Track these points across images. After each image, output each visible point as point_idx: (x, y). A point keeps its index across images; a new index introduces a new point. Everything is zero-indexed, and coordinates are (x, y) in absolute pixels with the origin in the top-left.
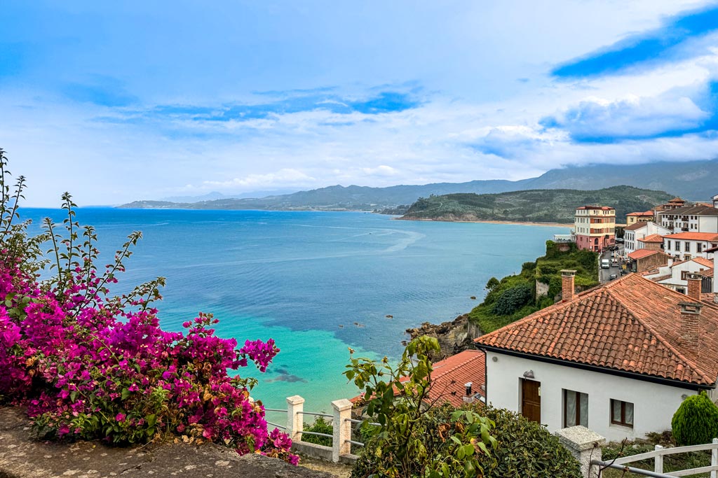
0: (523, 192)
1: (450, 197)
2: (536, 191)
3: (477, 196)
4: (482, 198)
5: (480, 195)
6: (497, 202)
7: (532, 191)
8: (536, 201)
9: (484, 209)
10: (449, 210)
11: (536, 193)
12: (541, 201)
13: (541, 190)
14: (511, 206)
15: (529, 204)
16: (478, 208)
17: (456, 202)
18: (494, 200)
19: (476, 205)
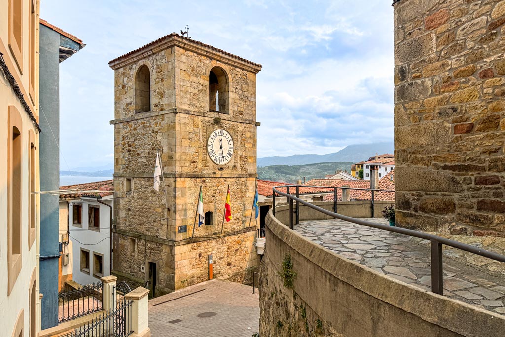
0: (318, 164)
1: (270, 168)
2: (327, 163)
3: (289, 167)
4: (292, 168)
5: (291, 166)
6: (301, 171)
7: (325, 163)
8: (326, 170)
9: (291, 176)
10: (268, 177)
11: (327, 164)
12: (329, 170)
13: (330, 163)
14: (309, 174)
15: (320, 172)
16: (287, 176)
17: (273, 171)
18: (299, 169)
19: (286, 173)
